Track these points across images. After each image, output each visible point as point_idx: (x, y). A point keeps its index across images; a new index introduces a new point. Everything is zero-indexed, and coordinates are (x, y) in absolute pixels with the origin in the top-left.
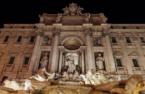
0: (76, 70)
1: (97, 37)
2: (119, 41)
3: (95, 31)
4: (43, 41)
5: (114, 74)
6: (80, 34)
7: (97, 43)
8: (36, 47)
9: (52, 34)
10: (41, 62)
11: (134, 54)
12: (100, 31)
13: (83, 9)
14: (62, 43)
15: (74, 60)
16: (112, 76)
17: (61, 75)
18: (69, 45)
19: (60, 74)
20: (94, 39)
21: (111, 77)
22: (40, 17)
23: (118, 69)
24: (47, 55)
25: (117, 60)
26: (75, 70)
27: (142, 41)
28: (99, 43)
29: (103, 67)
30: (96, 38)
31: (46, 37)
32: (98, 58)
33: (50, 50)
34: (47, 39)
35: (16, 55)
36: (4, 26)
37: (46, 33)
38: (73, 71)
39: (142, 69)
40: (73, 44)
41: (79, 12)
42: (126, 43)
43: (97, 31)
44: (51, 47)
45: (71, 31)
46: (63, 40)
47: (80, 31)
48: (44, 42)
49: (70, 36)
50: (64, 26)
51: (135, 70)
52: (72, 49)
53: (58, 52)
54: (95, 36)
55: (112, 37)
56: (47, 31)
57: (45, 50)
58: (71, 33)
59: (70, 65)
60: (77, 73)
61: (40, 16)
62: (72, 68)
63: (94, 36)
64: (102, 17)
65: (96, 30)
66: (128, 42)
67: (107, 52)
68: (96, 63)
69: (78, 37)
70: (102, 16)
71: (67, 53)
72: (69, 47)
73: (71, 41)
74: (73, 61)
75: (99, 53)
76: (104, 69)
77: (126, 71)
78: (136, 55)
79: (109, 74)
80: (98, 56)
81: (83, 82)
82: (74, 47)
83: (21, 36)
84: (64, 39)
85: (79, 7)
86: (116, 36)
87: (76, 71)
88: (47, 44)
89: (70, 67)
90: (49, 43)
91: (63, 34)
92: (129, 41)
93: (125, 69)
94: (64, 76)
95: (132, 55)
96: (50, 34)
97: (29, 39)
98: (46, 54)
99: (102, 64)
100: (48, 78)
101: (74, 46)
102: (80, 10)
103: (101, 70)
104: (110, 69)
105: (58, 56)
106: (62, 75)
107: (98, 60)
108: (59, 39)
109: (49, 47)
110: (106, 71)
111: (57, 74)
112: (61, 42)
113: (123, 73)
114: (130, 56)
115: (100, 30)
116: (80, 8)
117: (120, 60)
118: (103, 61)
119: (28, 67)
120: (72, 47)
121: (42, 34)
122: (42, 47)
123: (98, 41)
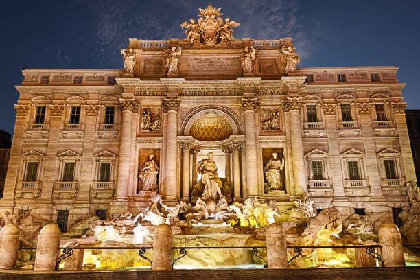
0: (222, 193)
1: (272, 108)
2: (323, 117)
3: (266, 94)
4: (139, 123)
5: (300, 198)
6: (229, 102)
7: (270, 126)
8: (127, 141)
9: (159, 103)
10: (141, 176)
11: (353, 150)
12: (279, 94)
13: (237, 24)
14: (187, 129)
15: (216, 170)
16: (296, 203)
17: (190, 205)
18: (202, 129)
19: (187, 203)
20: (264, 115)
21: (294, 206)
22: (124, 54)
23: (312, 186)
24: (152, 159)
25: (314, 163)
26: (220, 192)
27: (378, 115)
28: (274, 126)
29: (280, 183)
30: (269, 111)
31: (145, 110)
32: (270, 162)
33: (161, 147)
34: (149, 117)
35: (77, 157)
36: (24, 74)
37: (146, 102)
38: (215, 195)
39: (365, 185)
40: (213, 127)
41: (227, 35)
42: (339, 121)
43: (273, 94)
44: (161, 138)
45: (207, 94)
46: (189, 119)
47: (230, 94)
48: (142, 125)
49: (206, 108)
50: (189, 82)
51: (349, 185)
52: (211, 139)
53: (179, 152)
54: (265, 108)
55: (307, 106)
56: (145, 95)
57: (148, 146)
58: (208, 100)
59: (208, 182)
60: (224, 200)
61: (123, 52)
62: (213, 188)
63: (263, 107)
64: (287, 53)
65: (269, 91)
66: (344, 120)
67: (291, 149)
68: (264, 174)
69: (224, 111)
70: (287, 50)
71: (199, 148)
72: (203, 133)
73: (208, 120)
74: (215, 172)
75: (275, 150)
76: (283, 188)
77: (331, 190)
78: (357, 151)
79: (290, 200)
80: (272, 157)
81: (235, 220)
82: (216, 134)
83: (78, 105)
84: (191, 116)
85: (227, 20)
86: (319, 104)
87: (221, 196)
88: (151, 132)
89: (209, 187)
90: (154, 126)
91: (187, 103)
92: (347, 117)
93: (328, 186)
94: (197, 207)
95: (348, 153)
96: (155, 102)
97: (102, 114)
98: (152, 156)
99: (278, 177)
100: (169, 215)
101: (216, 130)
102: (229, 28)
103: (275, 189)
104: (295, 187)
105: (179, 160)
106: (194, 204)
107: (271, 167)
108: (179, 116)
109: (157, 138)
110: (286, 192)
111: (183, 204)
112: (185, 125)
113: (323, 194)
114: (344, 155)
115: (280, 90)
116: (229, 21)
117: (320, 163)
118: (281, 169)
119: (111, 186)
120: (211, 133)
121: (135, 106)
122: (139, 138)
123: (272, 120)
